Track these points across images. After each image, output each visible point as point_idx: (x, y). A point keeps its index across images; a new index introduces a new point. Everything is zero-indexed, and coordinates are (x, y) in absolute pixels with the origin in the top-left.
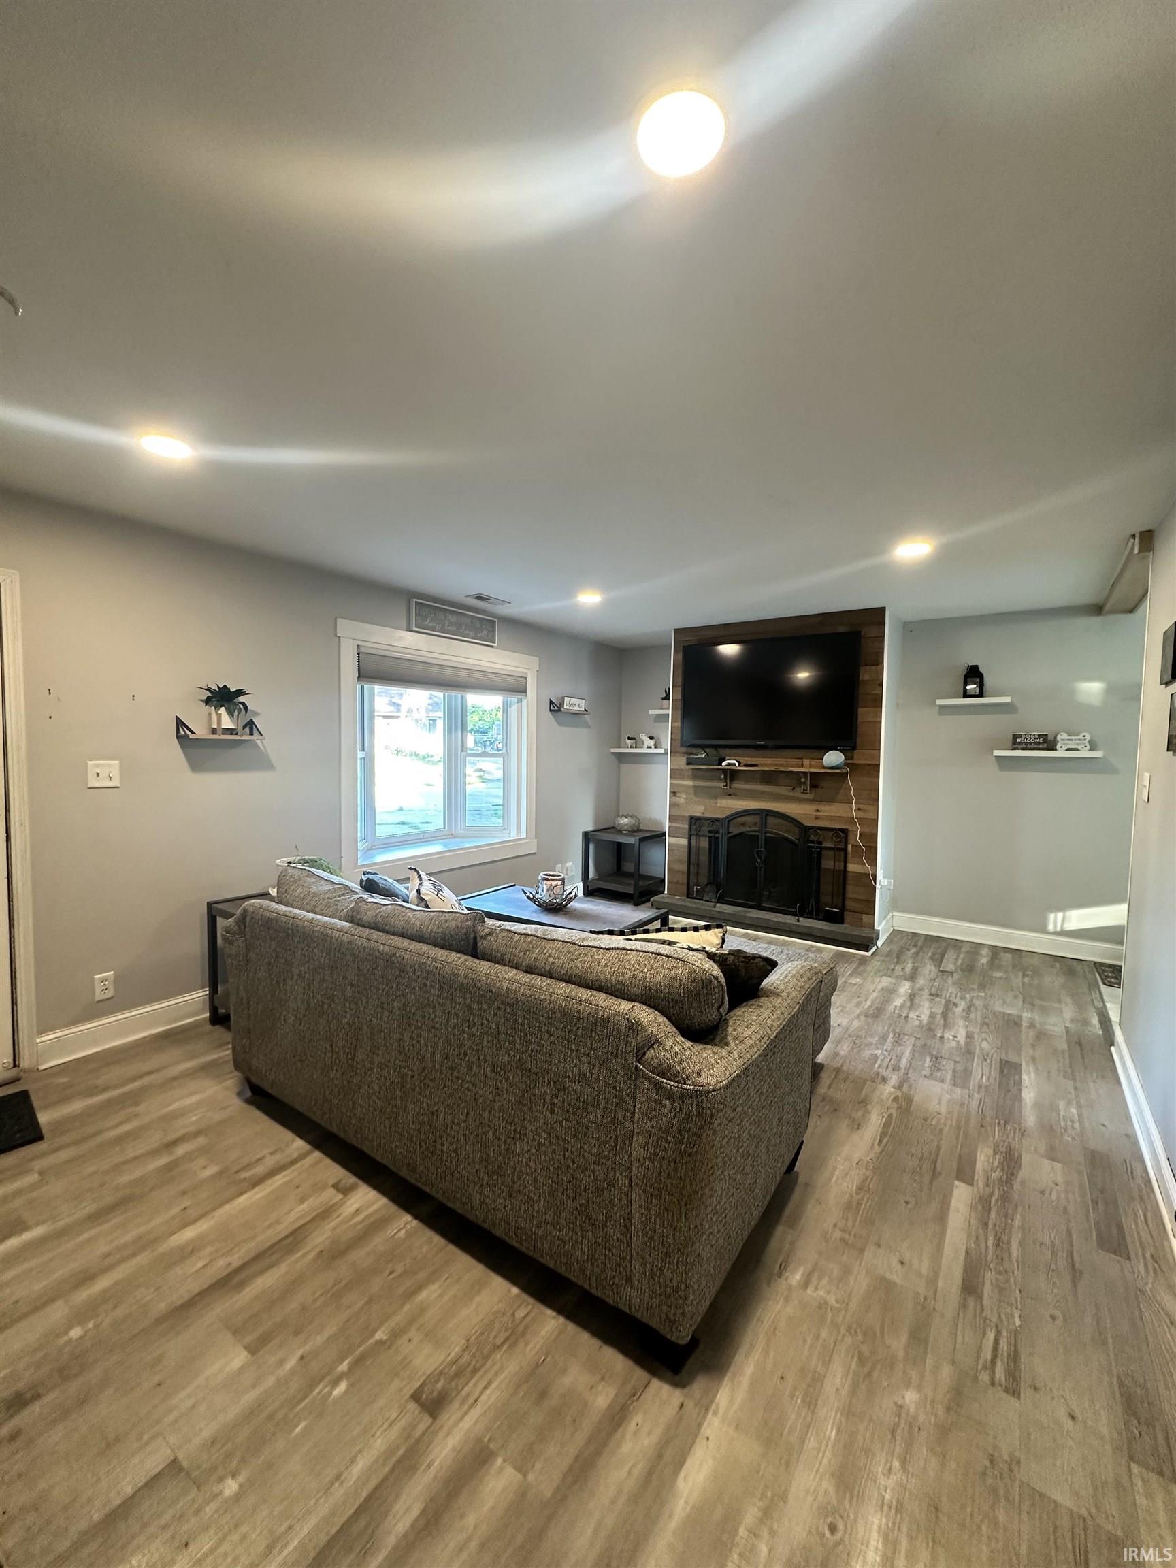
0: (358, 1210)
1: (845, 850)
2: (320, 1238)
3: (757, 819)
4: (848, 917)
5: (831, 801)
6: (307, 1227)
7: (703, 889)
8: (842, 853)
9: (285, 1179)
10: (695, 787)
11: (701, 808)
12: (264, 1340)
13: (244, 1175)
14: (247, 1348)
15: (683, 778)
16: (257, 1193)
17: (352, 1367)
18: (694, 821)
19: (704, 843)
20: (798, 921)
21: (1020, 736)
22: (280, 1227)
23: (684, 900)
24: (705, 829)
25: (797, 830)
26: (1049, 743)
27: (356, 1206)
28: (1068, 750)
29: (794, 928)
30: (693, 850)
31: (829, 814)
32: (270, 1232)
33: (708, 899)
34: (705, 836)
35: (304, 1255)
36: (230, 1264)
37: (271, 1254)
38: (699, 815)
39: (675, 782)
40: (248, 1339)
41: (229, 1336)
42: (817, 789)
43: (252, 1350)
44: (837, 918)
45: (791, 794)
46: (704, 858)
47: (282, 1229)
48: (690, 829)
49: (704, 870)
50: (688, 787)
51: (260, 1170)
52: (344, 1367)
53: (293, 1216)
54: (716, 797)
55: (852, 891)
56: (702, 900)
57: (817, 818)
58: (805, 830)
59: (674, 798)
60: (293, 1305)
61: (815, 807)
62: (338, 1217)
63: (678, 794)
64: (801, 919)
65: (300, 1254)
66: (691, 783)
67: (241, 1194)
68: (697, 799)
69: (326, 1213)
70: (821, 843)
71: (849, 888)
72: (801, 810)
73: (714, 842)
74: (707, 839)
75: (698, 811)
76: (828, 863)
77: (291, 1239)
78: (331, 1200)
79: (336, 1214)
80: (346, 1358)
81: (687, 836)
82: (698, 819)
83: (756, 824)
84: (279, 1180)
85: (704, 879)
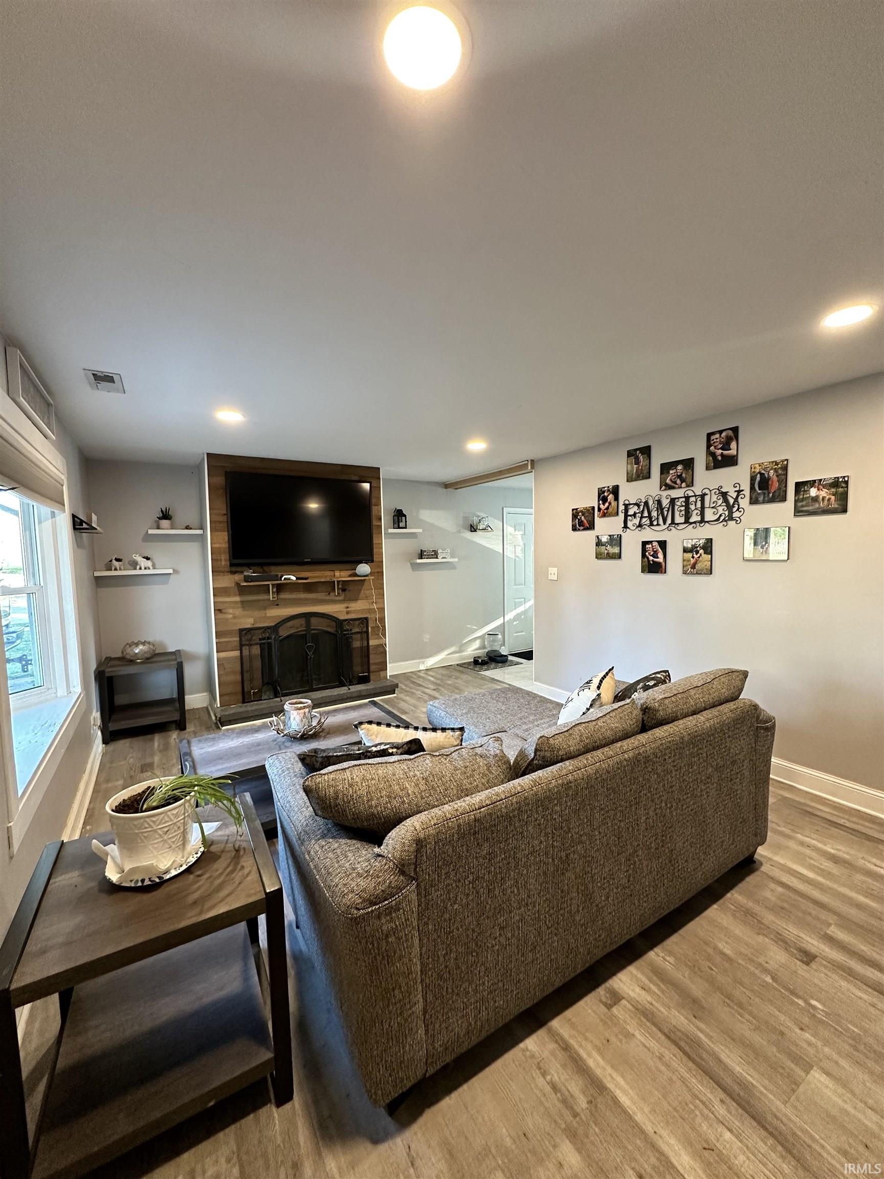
0: (643, 988)
1: (367, 632)
2: (679, 1019)
3: (302, 621)
4: (372, 677)
5: (356, 599)
6: (666, 1031)
7: (260, 691)
8: (366, 635)
9: (595, 1054)
10: (242, 602)
11: (251, 620)
12: (797, 1059)
13: (582, 1103)
14: (807, 1073)
15: (229, 596)
16: (617, 1085)
17: (799, 997)
18: (244, 633)
19: (256, 650)
20: (349, 689)
21: (425, 551)
22: (667, 1055)
23: (241, 707)
24: (256, 639)
25: (334, 624)
26: (435, 555)
27: (638, 990)
28: (443, 558)
29: (349, 695)
30: (246, 660)
31: (357, 608)
32: (675, 1064)
33: (266, 697)
34: (257, 644)
35: (701, 1031)
36: (722, 1101)
37: (703, 1060)
38: (249, 626)
39: (219, 599)
40: (799, 1072)
41: (801, 1089)
42: (346, 592)
43: (808, 1068)
44: (365, 680)
45: (328, 598)
46: (258, 664)
47: (670, 1053)
48: (241, 640)
49: (258, 674)
50: (235, 602)
51: (575, 1087)
52: (800, 1002)
53: (652, 1044)
54: (265, 608)
55: (373, 659)
56: (261, 700)
57: (348, 613)
58: (339, 623)
59: (221, 616)
60: (757, 1039)
61: (345, 605)
62: (651, 1004)
63: (223, 611)
64: (350, 687)
65: (701, 1035)
66: (238, 599)
67: (616, 1101)
68: (246, 613)
69: (646, 1015)
70: (351, 630)
71: (371, 657)
72: (337, 609)
73: (266, 648)
74: (259, 646)
75: (248, 622)
76: (356, 644)
77: (682, 1044)
78: (629, 1010)
79: (648, 1006)
80: (794, 1001)
81: (239, 648)
82: (248, 631)
83: (302, 625)
84: (595, 1061)
85: (258, 682)
